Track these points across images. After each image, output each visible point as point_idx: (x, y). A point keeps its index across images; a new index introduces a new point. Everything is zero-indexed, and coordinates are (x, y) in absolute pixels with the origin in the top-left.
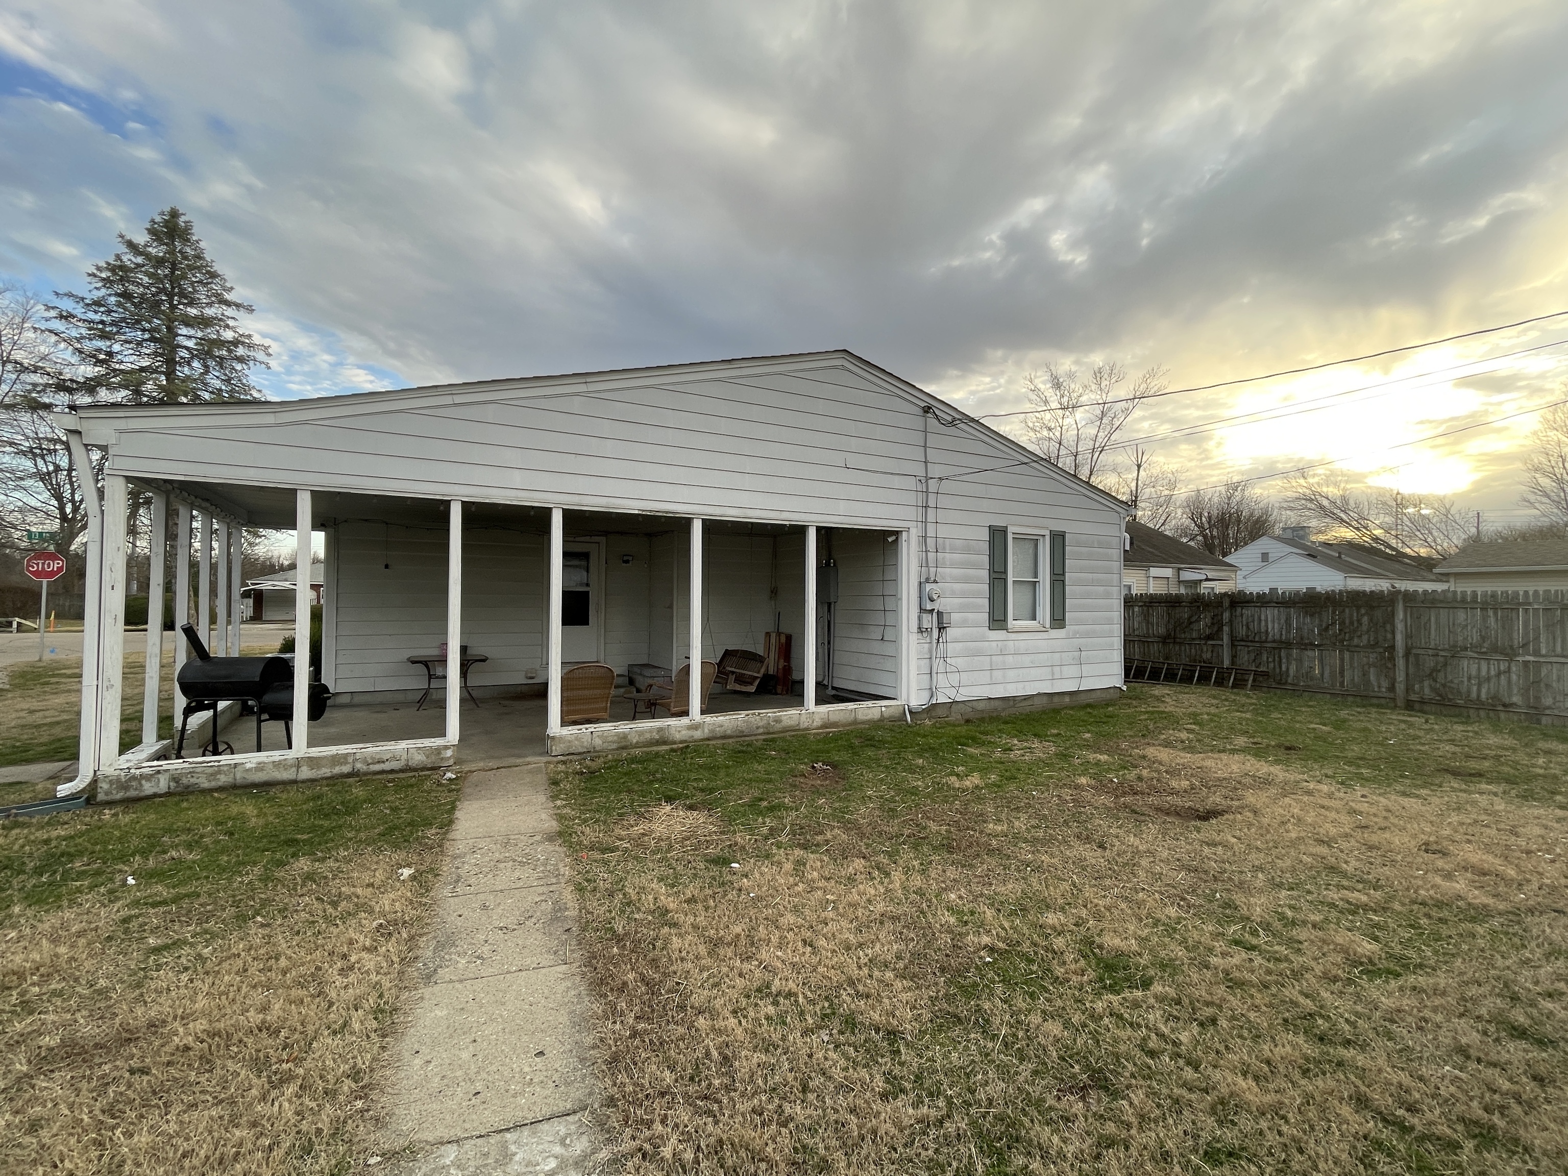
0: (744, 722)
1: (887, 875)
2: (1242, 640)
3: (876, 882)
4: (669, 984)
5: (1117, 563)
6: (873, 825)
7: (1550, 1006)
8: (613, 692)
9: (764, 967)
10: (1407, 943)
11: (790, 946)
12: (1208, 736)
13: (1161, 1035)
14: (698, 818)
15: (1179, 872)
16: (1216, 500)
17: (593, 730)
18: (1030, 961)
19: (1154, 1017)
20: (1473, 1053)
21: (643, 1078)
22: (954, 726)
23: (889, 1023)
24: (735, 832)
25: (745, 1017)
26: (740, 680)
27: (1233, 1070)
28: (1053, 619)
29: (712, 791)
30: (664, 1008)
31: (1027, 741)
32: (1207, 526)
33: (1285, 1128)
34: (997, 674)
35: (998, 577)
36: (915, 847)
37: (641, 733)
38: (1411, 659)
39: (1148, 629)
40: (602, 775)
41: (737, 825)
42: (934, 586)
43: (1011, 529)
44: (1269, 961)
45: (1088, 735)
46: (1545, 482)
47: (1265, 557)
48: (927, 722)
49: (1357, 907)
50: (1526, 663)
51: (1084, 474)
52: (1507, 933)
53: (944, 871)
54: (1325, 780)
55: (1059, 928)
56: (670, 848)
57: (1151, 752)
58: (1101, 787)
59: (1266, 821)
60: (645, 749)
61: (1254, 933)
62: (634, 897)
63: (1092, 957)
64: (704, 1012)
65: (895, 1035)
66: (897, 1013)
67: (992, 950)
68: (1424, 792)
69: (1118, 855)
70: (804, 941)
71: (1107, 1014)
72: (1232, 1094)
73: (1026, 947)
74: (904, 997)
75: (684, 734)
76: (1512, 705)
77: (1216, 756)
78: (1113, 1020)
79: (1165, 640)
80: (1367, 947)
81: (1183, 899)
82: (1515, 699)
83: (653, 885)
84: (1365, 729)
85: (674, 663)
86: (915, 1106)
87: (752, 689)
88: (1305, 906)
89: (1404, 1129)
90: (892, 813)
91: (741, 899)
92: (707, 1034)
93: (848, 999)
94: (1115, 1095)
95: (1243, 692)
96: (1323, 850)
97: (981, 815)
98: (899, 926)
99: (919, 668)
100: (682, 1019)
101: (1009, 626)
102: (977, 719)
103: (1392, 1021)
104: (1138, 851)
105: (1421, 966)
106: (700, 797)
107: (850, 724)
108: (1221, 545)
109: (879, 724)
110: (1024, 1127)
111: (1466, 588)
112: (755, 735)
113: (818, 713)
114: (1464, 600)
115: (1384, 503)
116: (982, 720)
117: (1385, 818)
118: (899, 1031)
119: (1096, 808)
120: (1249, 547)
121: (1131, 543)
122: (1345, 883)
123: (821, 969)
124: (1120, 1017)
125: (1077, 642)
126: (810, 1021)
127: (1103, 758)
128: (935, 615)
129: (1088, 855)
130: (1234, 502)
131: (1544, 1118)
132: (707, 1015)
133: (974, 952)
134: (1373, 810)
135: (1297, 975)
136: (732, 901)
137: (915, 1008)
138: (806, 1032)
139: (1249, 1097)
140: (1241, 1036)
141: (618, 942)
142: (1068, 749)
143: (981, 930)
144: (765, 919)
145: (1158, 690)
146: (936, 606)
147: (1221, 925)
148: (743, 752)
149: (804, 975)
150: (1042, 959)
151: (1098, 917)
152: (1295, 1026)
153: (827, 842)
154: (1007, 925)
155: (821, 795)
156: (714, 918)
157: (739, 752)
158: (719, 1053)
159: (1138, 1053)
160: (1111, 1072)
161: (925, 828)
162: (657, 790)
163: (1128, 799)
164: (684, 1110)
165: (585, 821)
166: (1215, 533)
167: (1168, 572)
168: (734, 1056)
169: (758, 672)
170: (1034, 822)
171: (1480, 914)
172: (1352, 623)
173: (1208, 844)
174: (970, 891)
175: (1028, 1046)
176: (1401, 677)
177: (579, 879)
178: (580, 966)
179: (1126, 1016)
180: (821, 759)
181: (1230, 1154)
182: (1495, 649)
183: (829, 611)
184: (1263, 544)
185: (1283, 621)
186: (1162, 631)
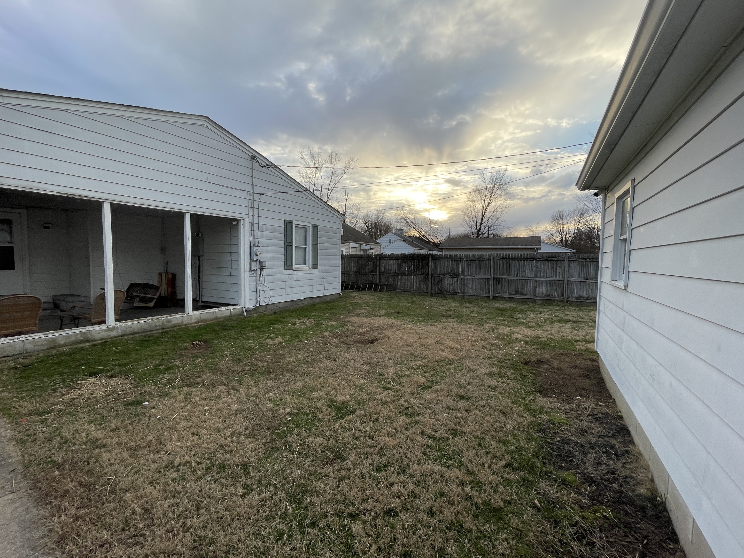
0: (147, 324)
1: (238, 391)
2: (383, 273)
3: (231, 395)
4: (102, 481)
5: (339, 241)
6: (229, 368)
7: (469, 387)
8: (41, 313)
9: (169, 454)
10: (433, 376)
11: (185, 438)
12: (372, 311)
13: (360, 431)
14: (118, 381)
15: (364, 365)
16: (373, 217)
17: (24, 339)
18: (308, 415)
19: (358, 424)
20: (451, 407)
21: (87, 541)
22: (268, 315)
23: (243, 461)
24: (144, 385)
25: (158, 484)
26: (143, 300)
27: (384, 436)
28: (313, 264)
29: (126, 365)
30: (99, 496)
31: (302, 319)
32: (370, 227)
33: (401, 451)
34: (289, 290)
35: (288, 244)
36: (252, 375)
37: (68, 337)
38: (433, 278)
39: (350, 269)
40: (35, 367)
41: (145, 381)
42: (257, 248)
43: (295, 222)
44: (394, 392)
45: (327, 314)
46: (467, 219)
47: (390, 241)
48: (255, 315)
49: (419, 366)
50: (461, 278)
51: (325, 199)
52: (458, 367)
53: (267, 383)
54: (410, 323)
55: (319, 398)
56: (97, 402)
57: (352, 319)
58: (333, 335)
59: (392, 340)
60: (71, 347)
61: (389, 383)
62: (69, 437)
63: (333, 407)
64: (129, 489)
65: (247, 465)
66: (248, 455)
67: (290, 414)
68: (436, 324)
69: (341, 362)
70: (193, 434)
71: (340, 428)
72: (384, 445)
73: (306, 410)
74: (250, 446)
75: (105, 335)
76: (458, 292)
77: (375, 318)
78: (342, 430)
79: (356, 273)
80: (423, 380)
81: (365, 375)
82: (459, 291)
83: (85, 427)
84: (420, 304)
85: (92, 293)
86: (259, 495)
87: (151, 305)
88: (404, 369)
89: (434, 438)
90: (239, 361)
91: (151, 421)
92: (133, 501)
93: (221, 456)
94: (344, 460)
95: (383, 293)
96: (409, 348)
97: (283, 355)
98: (245, 414)
99: (250, 289)
100: (114, 499)
101: (294, 268)
102: (279, 311)
103: (430, 403)
104: (349, 360)
105: (437, 383)
106: (117, 369)
107: (213, 320)
108: (375, 235)
109: (229, 318)
110: (309, 485)
111: (448, 253)
112: (155, 330)
113: (194, 315)
114: (447, 258)
115: (426, 222)
116: (281, 312)
117: (427, 334)
118: (249, 464)
119: (332, 344)
120: (385, 236)
121: (343, 233)
122: (416, 359)
123: (203, 446)
124: (344, 428)
125: (322, 274)
126: (199, 473)
127: (334, 323)
128: (258, 262)
129: (329, 364)
130: (380, 217)
131: (469, 422)
132: (132, 490)
133: (283, 417)
134: (423, 332)
135: (403, 395)
136: (145, 423)
137: (256, 450)
138: (197, 480)
139: (390, 443)
140: (386, 422)
141: (59, 467)
142: (320, 321)
143: (286, 406)
144: (168, 428)
145: (354, 294)
146: (259, 258)
147: (379, 383)
148: (146, 340)
149: (194, 451)
150: (313, 413)
151: (335, 389)
152: (403, 413)
153: (203, 381)
154: (297, 401)
155: (198, 357)
156: (133, 436)
157: (144, 341)
158: (142, 509)
159: (352, 440)
160: (342, 451)
161: (256, 365)
162: (83, 371)
163: (344, 339)
164: (119, 549)
165: (22, 398)
166: (373, 230)
167: (357, 245)
168: (152, 507)
169: (155, 295)
170: (306, 354)
171: (451, 362)
172: (417, 265)
173: (373, 353)
174: (280, 390)
175: (309, 451)
176: (430, 285)
177: (20, 436)
178: (27, 491)
179: (347, 427)
180: (197, 339)
181: (384, 467)
182: (454, 274)
183: (199, 260)
184: (389, 236)
185: (396, 265)
186: (355, 269)
